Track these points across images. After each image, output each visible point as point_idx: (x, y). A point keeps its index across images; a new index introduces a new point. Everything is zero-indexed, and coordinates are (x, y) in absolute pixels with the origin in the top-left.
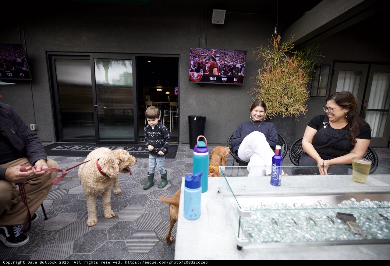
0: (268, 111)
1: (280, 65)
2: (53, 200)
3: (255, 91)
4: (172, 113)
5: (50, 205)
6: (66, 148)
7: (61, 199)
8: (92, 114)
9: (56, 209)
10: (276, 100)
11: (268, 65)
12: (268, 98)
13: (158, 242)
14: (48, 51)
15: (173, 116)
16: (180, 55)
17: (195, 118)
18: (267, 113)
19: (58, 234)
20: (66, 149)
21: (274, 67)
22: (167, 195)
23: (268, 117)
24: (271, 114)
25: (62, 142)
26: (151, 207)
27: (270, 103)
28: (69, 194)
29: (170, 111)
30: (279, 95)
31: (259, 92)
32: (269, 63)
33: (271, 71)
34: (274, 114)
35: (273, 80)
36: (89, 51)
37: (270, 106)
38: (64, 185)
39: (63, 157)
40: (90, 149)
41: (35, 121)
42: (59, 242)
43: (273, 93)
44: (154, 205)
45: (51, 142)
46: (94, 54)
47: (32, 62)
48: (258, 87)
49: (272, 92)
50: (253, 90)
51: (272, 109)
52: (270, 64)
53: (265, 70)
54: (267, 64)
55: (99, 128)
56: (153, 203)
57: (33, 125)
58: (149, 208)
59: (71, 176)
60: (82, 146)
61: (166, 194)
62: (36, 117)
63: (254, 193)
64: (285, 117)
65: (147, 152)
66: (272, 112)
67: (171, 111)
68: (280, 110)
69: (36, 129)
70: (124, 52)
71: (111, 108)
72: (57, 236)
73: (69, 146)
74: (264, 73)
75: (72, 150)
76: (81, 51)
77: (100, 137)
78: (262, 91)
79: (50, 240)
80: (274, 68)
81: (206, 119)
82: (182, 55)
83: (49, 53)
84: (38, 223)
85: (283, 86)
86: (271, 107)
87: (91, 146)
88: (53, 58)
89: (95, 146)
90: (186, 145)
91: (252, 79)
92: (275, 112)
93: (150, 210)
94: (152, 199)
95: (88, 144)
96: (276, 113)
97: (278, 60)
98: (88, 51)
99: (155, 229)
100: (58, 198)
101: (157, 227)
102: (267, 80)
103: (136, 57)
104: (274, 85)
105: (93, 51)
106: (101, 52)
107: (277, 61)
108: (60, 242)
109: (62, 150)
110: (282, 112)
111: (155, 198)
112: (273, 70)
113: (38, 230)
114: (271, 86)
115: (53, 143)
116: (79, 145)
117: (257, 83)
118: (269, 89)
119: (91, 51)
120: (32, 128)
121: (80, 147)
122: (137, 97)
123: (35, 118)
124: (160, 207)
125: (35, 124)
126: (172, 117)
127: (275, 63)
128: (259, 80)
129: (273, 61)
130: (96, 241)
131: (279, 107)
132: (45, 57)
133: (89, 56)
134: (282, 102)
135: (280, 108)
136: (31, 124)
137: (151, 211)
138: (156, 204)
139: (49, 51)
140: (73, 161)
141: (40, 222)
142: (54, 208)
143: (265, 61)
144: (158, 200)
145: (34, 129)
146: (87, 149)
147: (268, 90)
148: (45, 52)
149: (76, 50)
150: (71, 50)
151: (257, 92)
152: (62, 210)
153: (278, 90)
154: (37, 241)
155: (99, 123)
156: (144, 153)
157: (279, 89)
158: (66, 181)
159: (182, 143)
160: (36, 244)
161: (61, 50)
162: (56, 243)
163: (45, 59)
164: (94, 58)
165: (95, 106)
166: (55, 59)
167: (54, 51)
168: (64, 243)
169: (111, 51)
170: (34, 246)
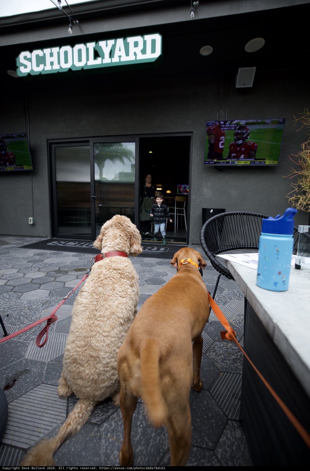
2: (50, 291)
4: (176, 209)
5: (47, 295)
6: (61, 243)
7: (58, 291)
8: (89, 213)
9: (53, 300)
14: (49, 138)
15: (178, 214)
16: (192, 132)
17: (212, 210)
20: (61, 245)
25: (57, 238)
28: (65, 286)
29: (176, 208)
31: (303, 176)
36: (89, 136)
38: (60, 278)
39: (59, 252)
40: (85, 246)
41: (33, 214)
42: (57, 334)
45: (47, 237)
46: (94, 139)
47: (33, 152)
48: (301, 168)
50: (292, 173)
57: (31, 218)
59: (67, 270)
60: (77, 243)
62: (34, 210)
65: (150, 251)
69: (34, 223)
70: (126, 134)
72: (55, 327)
73: (64, 242)
75: (67, 246)
76: (81, 136)
78: (306, 173)
82: (195, 132)
83: (50, 141)
84: (35, 311)
87: (87, 243)
88: (54, 146)
89: (90, 243)
90: (198, 247)
91: (293, 157)
95: (84, 241)
98: (87, 136)
100: (55, 289)
103: (140, 138)
105: (93, 135)
106: (101, 135)
108: (59, 335)
109: (58, 245)
113: (35, 318)
115: (48, 239)
116: (74, 242)
117: (299, 163)
119: (92, 136)
120: (30, 222)
121: (75, 244)
122: (139, 187)
123: (33, 212)
125: (33, 217)
126: (176, 215)
128: (303, 159)
132: (46, 145)
133: (88, 141)
136: (29, 217)
139: (50, 140)
140: (68, 256)
141: (37, 311)
142: (51, 299)
145: (32, 223)
146: (82, 245)
148: (46, 140)
149: (76, 136)
150: (71, 136)
151: (299, 176)
152: (59, 302)
154: (35, 329)
156: (147, 252)
158: (62, 274)
159: (193, 244)
160: (33, 332)
161: (61, 137)
162: (54, 335)
163: (46, 147)
164: (94, 143)
165: (93, 197)
166: (55, 148)
167: (55, 138)
168: (63, 336)
169: (112, 134)
170: (31, 334)
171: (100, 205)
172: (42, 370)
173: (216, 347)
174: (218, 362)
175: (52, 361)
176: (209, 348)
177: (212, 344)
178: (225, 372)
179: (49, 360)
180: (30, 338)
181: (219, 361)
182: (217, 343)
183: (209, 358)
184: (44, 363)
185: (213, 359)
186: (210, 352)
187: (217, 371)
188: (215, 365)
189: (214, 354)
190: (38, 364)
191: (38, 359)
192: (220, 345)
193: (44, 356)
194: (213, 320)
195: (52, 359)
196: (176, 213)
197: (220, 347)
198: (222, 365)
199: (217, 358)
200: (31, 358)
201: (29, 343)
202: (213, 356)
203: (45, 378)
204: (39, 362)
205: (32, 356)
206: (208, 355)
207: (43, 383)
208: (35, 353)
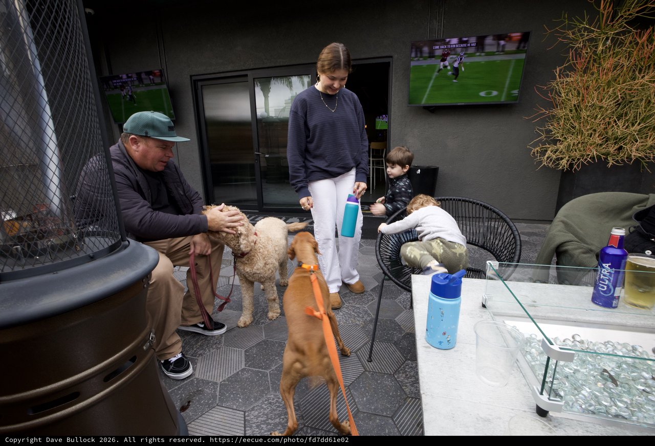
0: (573, 155)
1: (611, 52)
3: (544, 114)
4: (372, 161)
7: (222, 291)
8: (252, 166)
10: (595, 130)
11: (580, 57)
12: (574, 128)
13: (364, 372)
14: (193, 74)
15: (375, 167)
16: (391, 57)
17: (419, 171)
18: (569, 157)
19: (223, 338)
21: (596, 59)
22: (372, 300)
23: (571, 165)
24: (579, 159)
26: (349, 316)
27: (579, 137)
30: (604, 119)
31: (554, 116)
32: (584, 52)
33: (587, 68)
34: (586, 159)
35: (591, 87)
36: (247, 68)
37: (579, 143)
38: (224, 270)
40: (252, 220)
42: (226, 348)
43: (588, 116)
44: (353, 313)
46: (254, 72)
47: (174, 94)
48: (552, 105)
49: (584, 114)
50: (538, 112)
51: (582, 149)
52: (587, 53)
53: (571, 68)
54: (578, 54)
55: (263, 187)
56: (350, 310)
58: (345, 317)
61: (371, 298)
63: (557, 315)
64: (613, 165)
66: (582, 156)
67: (372, 158)
68: (604, 151)
70: (298, 63)
71: (277, 155)
74: (567, 76)
76: (236, 69)
77: (264, 202)
78: (559, 112)
79: (215, 344)
80: (595, 61)
81: (439, 172)
82: (395, 56)
83: (194, 78)
85: (614, 99)
86: (580, 145)
87: (252, 216)
88: (200, 84)
89: (258, 216)
91: (539, 89)
92: (589, 155)
93: (346, 321)
94: (349, 303)
96: (592, 158)
97: (609, 42)
98: (244, 68)
99: (357, 352)
101: (360, 349)
102: (575, 89)
104: (593, 98)
106: (263, 66)
107: (604, 44)
108: (228, 349)
110: (607, 154)
111: (354, 302)
112: (593, 65)
114: (583, 100)
117: (549, 97)
118: (577, 108)
119: (251, 68)
124: (363, 318)
126: (373, 169)
127: (600, 48)
128: (556, 91)
129: (593, 46)
130: (272, 355)
131: (601, 145)
132: (190, 84)
133: (246, 75)
134: (610, 133)
135: (604, 146)
137: (349, 323)
138: (355, 313)
139: (194, 75)
143: (572, 48)
144: (359, 306)
147: (574, 111)
148: (189, 77)
149: (230, 68)
150: (222, 69)
151: (548, 117)
153: (601, 107)
155: (263, 180)
157: (605, 106)
158: (225, 265)
160: (200, 346)
161: (209, 72)
162: (224, 349)
163: (190, 87)
164: (254, 79)
165: (257, 154)
166: (201, 86)
167: (200, 73)
168: (233, 351)
169: (278, 65)
170: (198, 348)
171: (267, 156)
172: (215, 391)
173: (407, 367)
174: (406, 386)
175: (224, 381)
176: (399, 368)
177: (403, 364)
178: (413, 398)
179: (221, 380)
180: (197, 353)
181: (408, 385)
182: (409, 361)
183: (397, 381)
184: (216, 383)
185: (401, 382)
186: (399, 373)
187: (405, 396)
188: (403, 390)
189: (404, 375)
190: (210, 384)
191: (210, 379)
192: (412, 365)
193: (216, 375)
194: (408, 331)
195: (224, 379)
196: (373, 166)
197: (411, 367)
198: (410, 389)
199: (406, 381)
200: (202, 378)
201: (198, 360)
202: (402, 378)
203: (219, 400)
204: (211, 382)
205: (202, 376)
206: (396, 376)
207: (217, 405)
208: (206, 372)
